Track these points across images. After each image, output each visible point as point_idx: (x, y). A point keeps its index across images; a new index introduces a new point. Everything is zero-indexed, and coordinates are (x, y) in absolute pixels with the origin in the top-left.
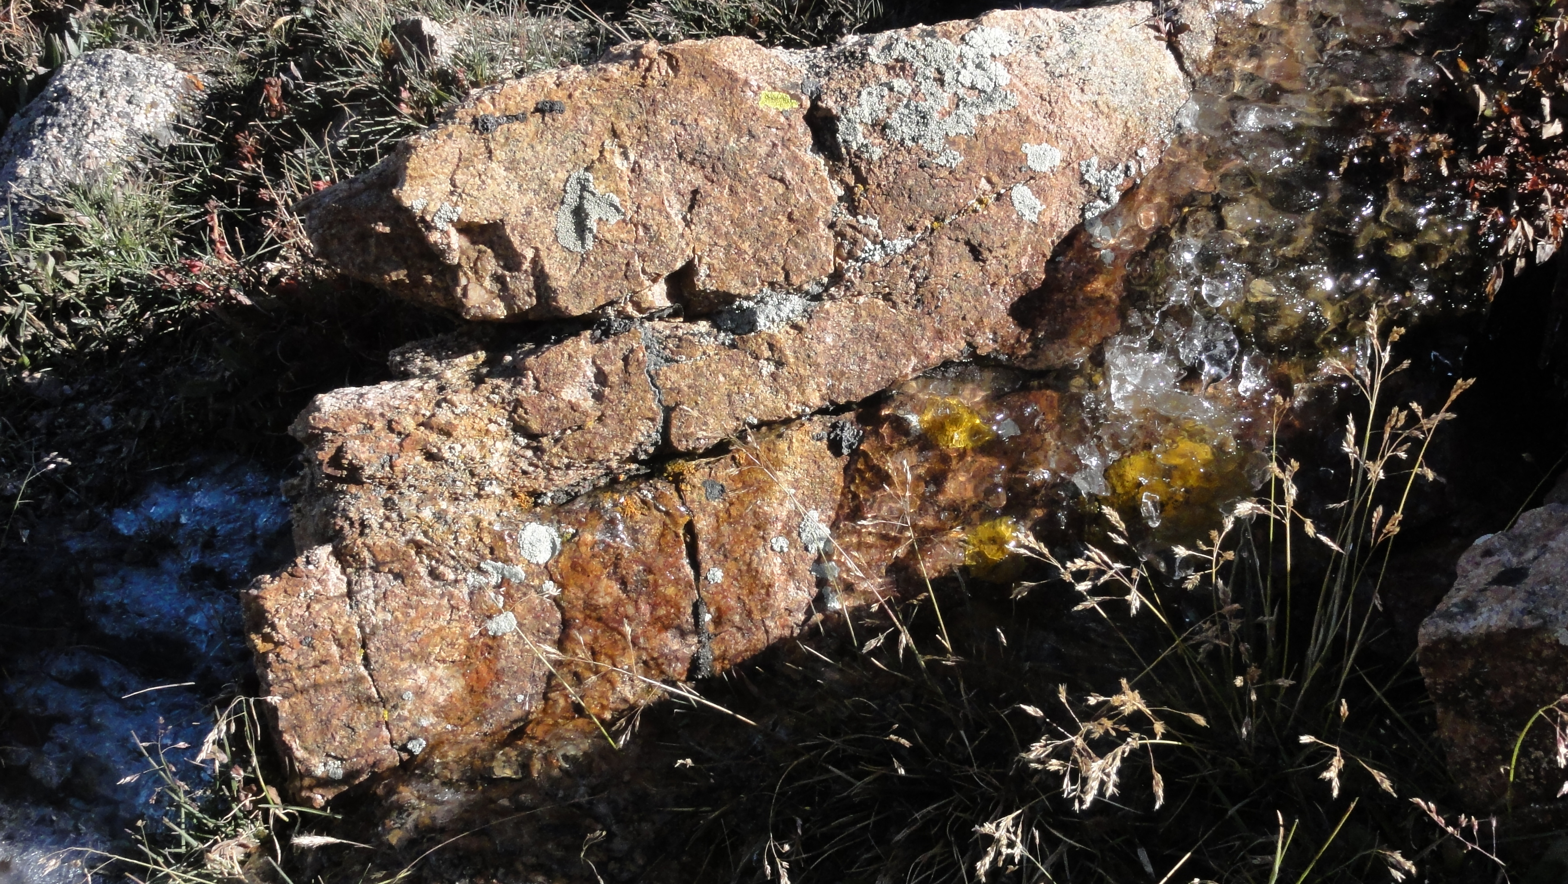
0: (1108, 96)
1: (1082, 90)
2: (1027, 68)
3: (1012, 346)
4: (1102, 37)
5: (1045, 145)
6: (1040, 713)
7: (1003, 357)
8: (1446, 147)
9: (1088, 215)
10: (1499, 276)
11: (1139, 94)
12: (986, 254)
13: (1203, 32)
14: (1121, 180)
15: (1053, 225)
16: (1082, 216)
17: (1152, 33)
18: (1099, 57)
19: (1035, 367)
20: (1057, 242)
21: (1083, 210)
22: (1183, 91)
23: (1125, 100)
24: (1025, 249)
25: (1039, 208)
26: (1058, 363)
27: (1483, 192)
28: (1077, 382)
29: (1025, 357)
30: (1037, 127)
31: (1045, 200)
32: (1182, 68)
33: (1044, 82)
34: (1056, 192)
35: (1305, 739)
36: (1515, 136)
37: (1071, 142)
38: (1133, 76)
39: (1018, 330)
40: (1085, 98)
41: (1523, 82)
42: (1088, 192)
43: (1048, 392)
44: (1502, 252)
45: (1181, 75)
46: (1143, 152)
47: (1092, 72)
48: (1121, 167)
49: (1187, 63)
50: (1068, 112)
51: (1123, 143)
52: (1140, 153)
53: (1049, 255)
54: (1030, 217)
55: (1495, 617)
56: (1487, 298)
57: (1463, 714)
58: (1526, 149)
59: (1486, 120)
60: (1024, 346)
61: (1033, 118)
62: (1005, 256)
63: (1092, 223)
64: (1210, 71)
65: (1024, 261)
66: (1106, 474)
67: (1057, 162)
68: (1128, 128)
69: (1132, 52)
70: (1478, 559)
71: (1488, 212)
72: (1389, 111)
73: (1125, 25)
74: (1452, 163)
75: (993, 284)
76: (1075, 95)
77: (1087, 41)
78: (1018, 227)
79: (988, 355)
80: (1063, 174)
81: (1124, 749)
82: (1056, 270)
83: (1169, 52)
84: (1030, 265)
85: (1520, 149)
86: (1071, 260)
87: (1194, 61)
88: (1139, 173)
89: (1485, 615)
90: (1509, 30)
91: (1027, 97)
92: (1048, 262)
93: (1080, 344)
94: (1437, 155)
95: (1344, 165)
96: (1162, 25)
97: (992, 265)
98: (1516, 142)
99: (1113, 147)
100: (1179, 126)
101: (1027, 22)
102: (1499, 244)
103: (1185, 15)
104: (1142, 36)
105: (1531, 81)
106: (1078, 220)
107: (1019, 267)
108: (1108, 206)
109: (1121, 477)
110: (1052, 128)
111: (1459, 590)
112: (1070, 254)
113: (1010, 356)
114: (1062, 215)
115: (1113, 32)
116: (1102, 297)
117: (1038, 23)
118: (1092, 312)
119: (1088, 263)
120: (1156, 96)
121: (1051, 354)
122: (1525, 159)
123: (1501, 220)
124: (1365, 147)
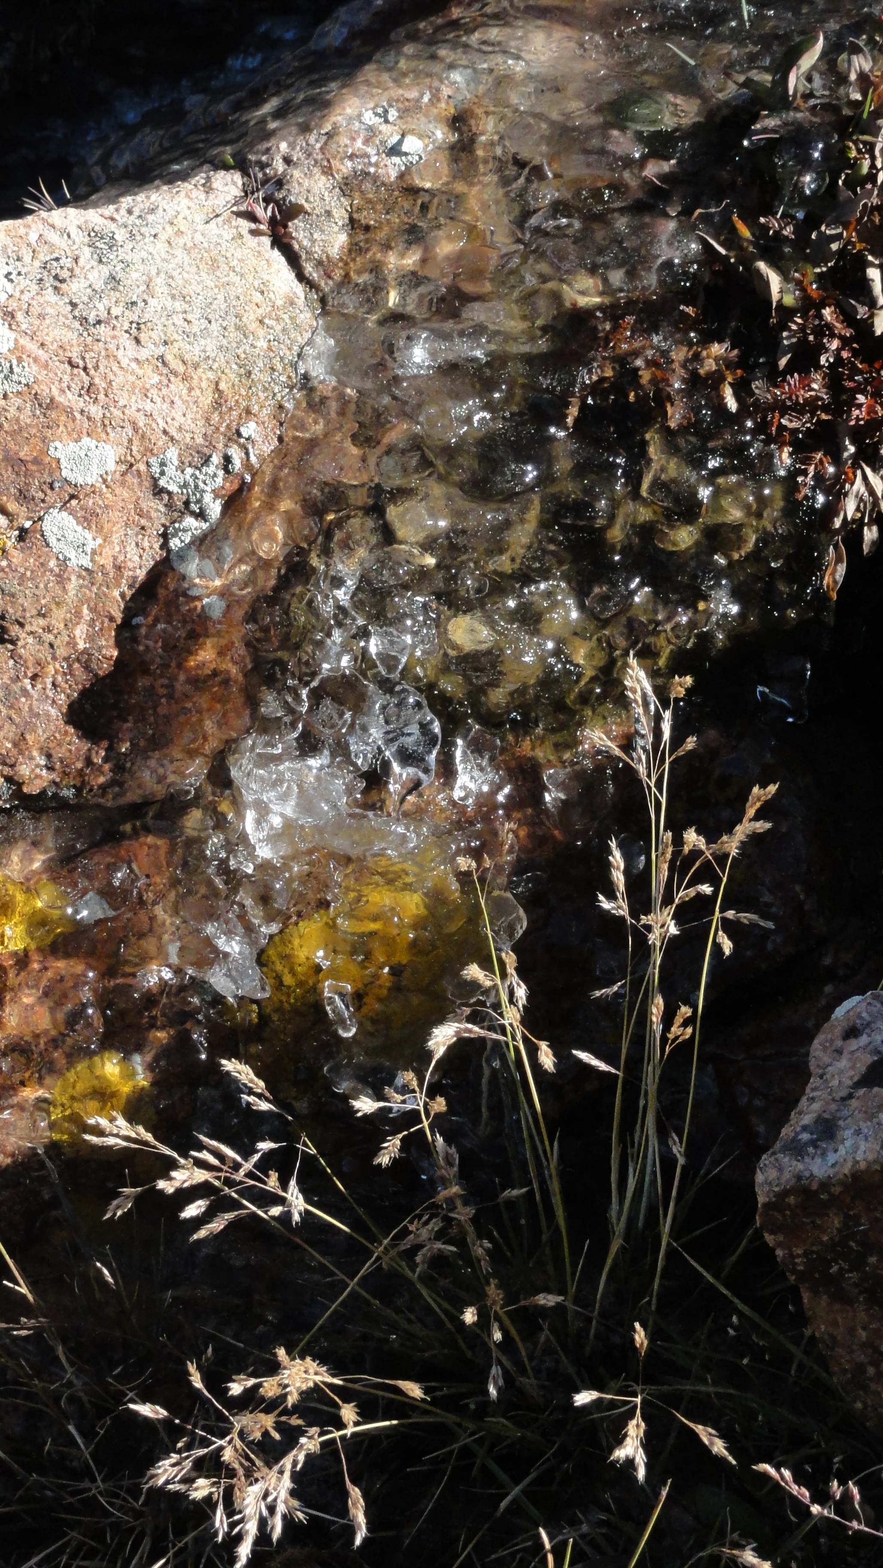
0: (181, 344)
1: (137, 341)
2: (41, 316)
3: (80, 773)
4: (161, 246)
5: (86, 440)
6: (163, 1413)
7: (68, 793)
8: (730, 365)
9: (175, 543)
10: (839, 560)
11: (233, 334)
12: (14, 630)
13: (328, 213)
14: (219, 481)
15: (118, 568)
16: (165, 546)
17: (245, 225)
18: (160, 281)
19: (122, 801)
20: (129, 593)
21: (165, 536)
22: (306, 317)
23: (211, 345)
24: (78, 614)
25: (91, 545)
26: (160, 791)
27: (796, 431)
28: (194, 819)
29: (104, 788)
30: (69, 412)
31: (100, 529)
32: (301, 277)
33: (70, 336)
34: (114, 515)
35: (583, 1398)
36: (832, 336)
37: (129, 430)
38: (220, 304)
39: (85, 746)
40: (144, 354)
41: (834, 247)
42: (169, 506)
43: (150, 839)
44: (838, 523)
45: (299, 289)
46: (250, 429)
47: (150, 309)
48: (216, 459)
49: (309, 268)
50: (118, 381)
51: (216, 417)
52: (244, 432)
53: (119, 616)
54: (77, 560)
55: (863, 1146)
56: (826, 597)
57: (841, 1297)
58: (855, 353)
59: (786, 313)
60: (100, 770)
61: (60, 399)
62: (48, 629)
63: (182, 555)
64: (347, 275)
65: (80, 632)
66: (261, 960)
67: (111, 466)
68: (220, 392)
69: (214, 265)
70: (839, 1043)
71: (807, 461)
72: (630, 319)
73: (199, 218)
74: (742, 389)
75: (34, 677)
76: (127, 352)
77: (136, 257)
78: (61, 579)
79: (43, 792)
80: (123, 483)
81: (297, 1457)
82: (135, 640)
83: (276, 254)
84: (90, 638)
85: (845, 354)
86: (156, 620)
87: (320, 263)
88: (247, 465)
89: (848, 1143)
90: (806, 164)
91: (46, 366)
92: (120, 629)
93: (192, 754)
94: (716, 379)
95: (573, 412)
96: (259, 211)
97: (27, 645)
98: (835, 344)
99: (199, 428)
100: (306, 377)
101: (33, 237)
102: (832, 509)
103: (295, 188)
104: (228, 234)
105: (849, 242)
106: (159, 555)
107: (72, 643)
108: (205, 526)
109: (286, 958)
110: (95, 411)
111: (812, 1100)
112: (154, 610)
113: (79, 790)
114: (131, 549)
115: (180, 233)
116: (215, 673)
117: (53, 237)
118: (203, 701)
119: (184, 622)
120: (261, 332)
121: (146, 776)
122: (855, 371)
123: (831, 470)
124: (602, 380)
